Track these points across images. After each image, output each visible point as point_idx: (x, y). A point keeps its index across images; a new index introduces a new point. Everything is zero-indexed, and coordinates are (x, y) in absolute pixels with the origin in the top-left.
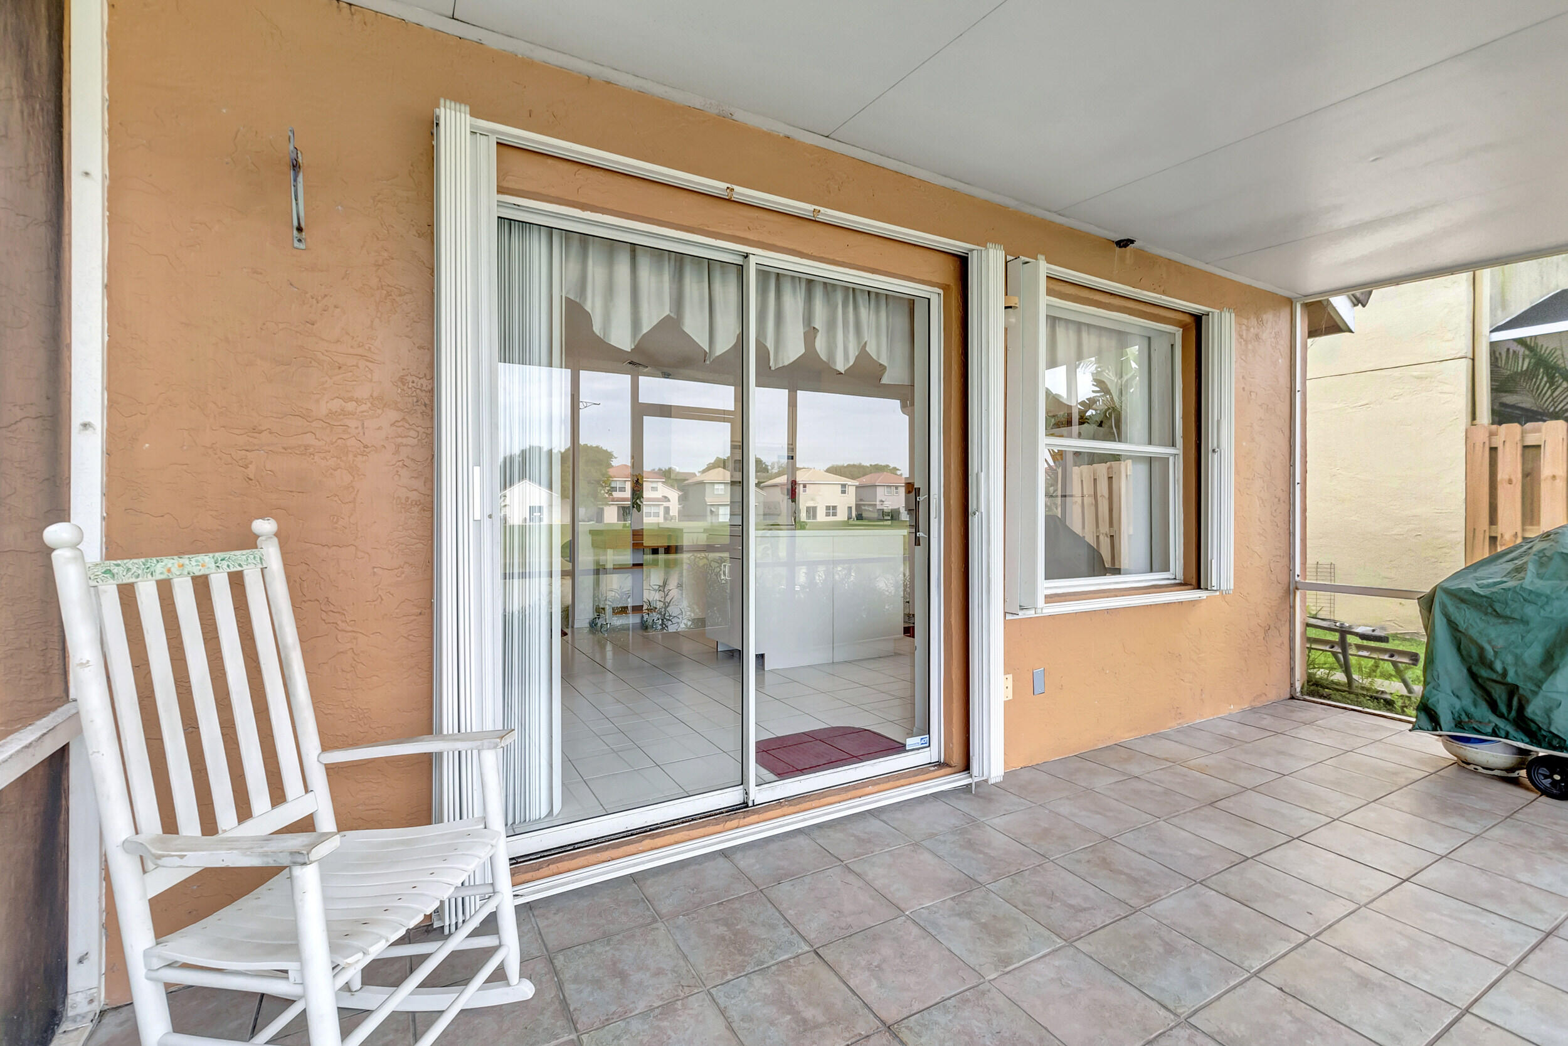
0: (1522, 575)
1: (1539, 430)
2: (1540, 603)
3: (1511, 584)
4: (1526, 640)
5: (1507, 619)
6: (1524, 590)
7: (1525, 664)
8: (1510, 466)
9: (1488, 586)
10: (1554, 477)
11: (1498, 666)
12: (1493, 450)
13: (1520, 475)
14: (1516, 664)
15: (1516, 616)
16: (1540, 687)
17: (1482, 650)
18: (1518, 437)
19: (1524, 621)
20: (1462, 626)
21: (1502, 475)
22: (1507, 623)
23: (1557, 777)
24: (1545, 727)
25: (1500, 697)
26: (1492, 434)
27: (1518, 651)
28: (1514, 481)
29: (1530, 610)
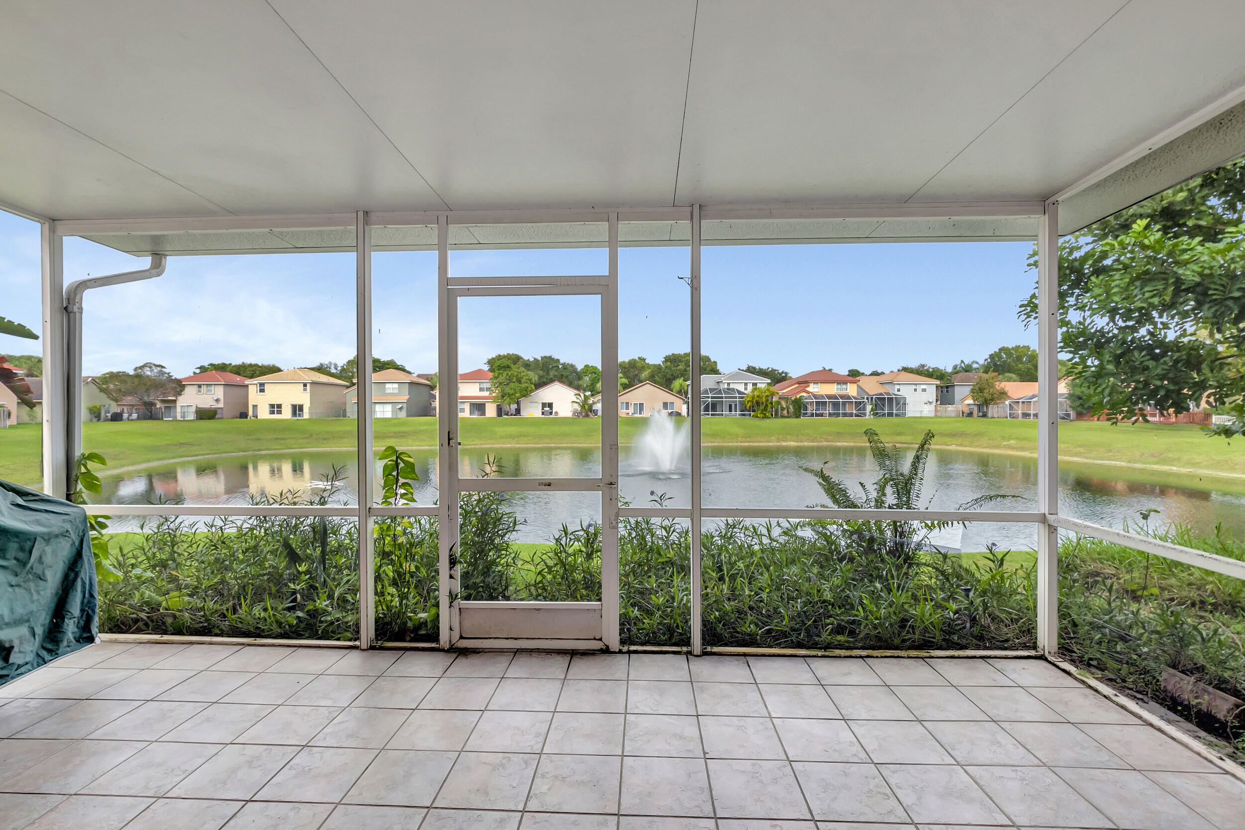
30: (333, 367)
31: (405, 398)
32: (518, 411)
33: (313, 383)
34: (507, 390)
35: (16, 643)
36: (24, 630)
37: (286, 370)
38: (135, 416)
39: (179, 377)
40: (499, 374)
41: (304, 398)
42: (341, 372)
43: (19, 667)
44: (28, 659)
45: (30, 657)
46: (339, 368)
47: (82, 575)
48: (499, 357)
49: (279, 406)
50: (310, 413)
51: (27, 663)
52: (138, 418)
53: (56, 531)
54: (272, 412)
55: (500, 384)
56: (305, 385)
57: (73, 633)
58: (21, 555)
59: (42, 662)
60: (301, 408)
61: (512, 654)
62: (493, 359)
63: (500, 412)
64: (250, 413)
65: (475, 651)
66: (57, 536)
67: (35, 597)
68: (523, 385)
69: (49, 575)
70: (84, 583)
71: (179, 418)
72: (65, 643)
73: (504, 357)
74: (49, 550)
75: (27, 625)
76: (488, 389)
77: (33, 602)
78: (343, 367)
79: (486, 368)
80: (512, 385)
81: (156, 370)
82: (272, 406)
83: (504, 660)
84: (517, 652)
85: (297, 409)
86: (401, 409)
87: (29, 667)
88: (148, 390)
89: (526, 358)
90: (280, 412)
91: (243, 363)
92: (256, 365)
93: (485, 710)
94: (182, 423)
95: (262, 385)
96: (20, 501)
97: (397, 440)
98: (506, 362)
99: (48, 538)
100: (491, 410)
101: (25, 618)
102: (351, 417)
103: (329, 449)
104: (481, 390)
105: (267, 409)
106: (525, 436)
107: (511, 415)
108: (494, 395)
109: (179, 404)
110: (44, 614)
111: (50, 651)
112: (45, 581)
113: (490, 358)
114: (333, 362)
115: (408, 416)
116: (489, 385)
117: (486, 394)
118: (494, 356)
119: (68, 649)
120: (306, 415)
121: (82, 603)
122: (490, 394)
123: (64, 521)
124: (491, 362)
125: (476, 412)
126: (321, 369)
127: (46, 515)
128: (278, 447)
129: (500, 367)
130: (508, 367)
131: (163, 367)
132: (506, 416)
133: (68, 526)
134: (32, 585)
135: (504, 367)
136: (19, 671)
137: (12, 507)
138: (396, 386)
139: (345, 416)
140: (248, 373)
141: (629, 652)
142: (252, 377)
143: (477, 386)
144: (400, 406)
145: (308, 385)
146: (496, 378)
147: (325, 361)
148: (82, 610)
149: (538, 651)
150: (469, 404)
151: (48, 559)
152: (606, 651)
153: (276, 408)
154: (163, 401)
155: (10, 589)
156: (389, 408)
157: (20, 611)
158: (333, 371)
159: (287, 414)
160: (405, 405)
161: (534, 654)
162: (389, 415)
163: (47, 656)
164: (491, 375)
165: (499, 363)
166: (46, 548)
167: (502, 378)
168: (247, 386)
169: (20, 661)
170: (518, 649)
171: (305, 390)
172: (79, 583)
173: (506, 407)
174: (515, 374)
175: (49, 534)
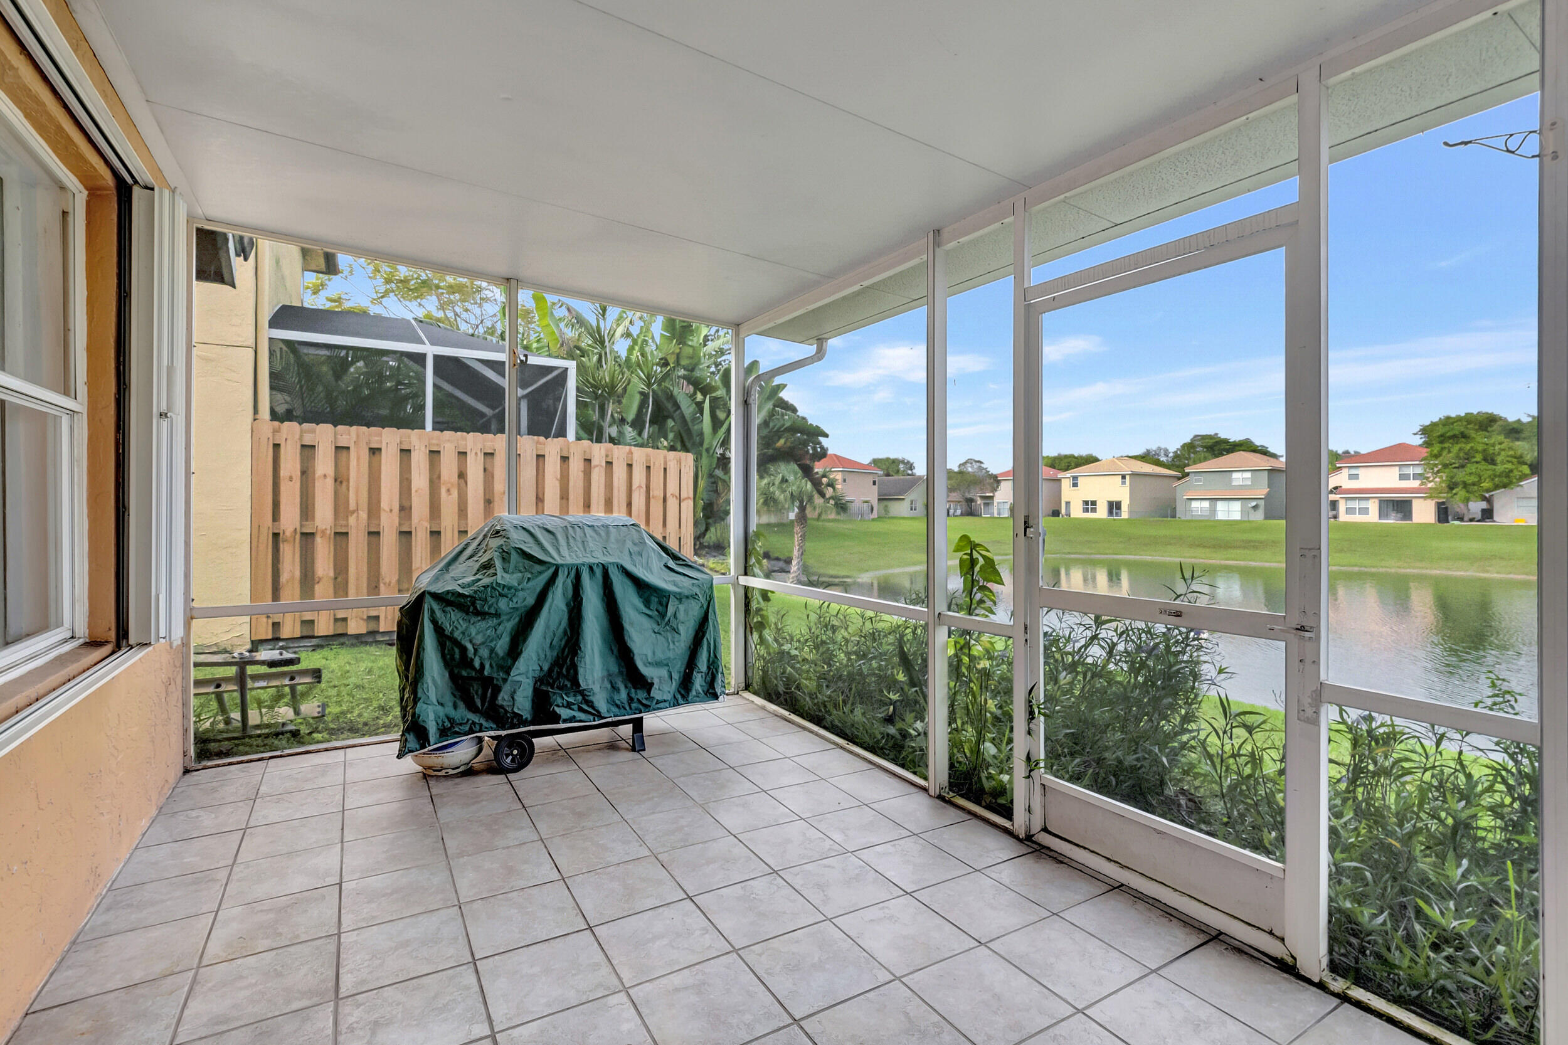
0: (492, 571)
1: (314, 431)
2: (509, 596)
3: (486, 581)
4: (499, 632)
5: (483, 615)
6: (498, 584)
7: (497, 654)
8: (290, 464)
9: (469, 585)
10: (325, 476)
11: (477, 664)
12: (277, 446)
13: (299, 473)
14: (490, 657)
15: (492, 611)
16: (509, 675)
17: (464, 650)
18: (297, 436)
19: (497, 615)
20: (448, 629)
21: (284, 473)
22: (484, 619)
23: (515, 752)
24: (510, 710)
25: (477, 693)
26: (276, 431)
27: (492, 645)
28: (294, 478)
29: (503, 604)
30: (1162, 453)
31: (1262, 491)
32: (1488, 514)
33: (1134, 475)
34: (1461, 475)
35: (656, 681)
36: (664, 672)
37: (1104, 459)
38: (959, 512)
39: (995, 473)
40: (1443, 449)
41: (1122, 493)
42: (1173, 460)
43: (658, 702)
44: (665, 698)
45: (668, 697)
46: (1171, 455)
47: (707, 635)
48: (1447, 421)
49: (1094, 503)
50: (1130, 512)
51: (665, 701)
52: (962, 515)
53: (686, 593)
54: (1086, 510)
55: (1445, 466)
56: (1124, 477)
57: (701, 686)
58: (660, 608)
59: (676, 704)
60: (1118, 505)
61: (1107, 888)
62: (1433, 425)
63: (1443, 513)
64: (1063, 511)
65: (1058, 859)
66: (687, 597)
67: (671, 645)
68: (1500, 468)
69: (682, 629)
70: (709, 644)
71: (996, 515)
72: (694, 693)
73: (1459, 419)
74: (682, 608)
75: (667, 668)
76: (1416, 476)
77: (669, 650)
78: (1175, 452)
79: (1418, 440)
80: (1472, 468)
81: (976, 465)
82: (1086, 503)
83: (1085, 888)
84: (1119, 887)
85: (1114, 507)
86: (1255, 508)
87: (667, 704)
88: (969, 486)
89: (1511, 418)
90: (1094, 510)
91: (1059, 455)
92: (1072, 456)
93: (985, 944)
94: (999, 520)
95: (1075, 478)
96: (671, 564)
97: (1248, 552)
98: (1457, 429)
99: (680, 598)
100: (1424, 512)
101: (665, 662)
102: (1183, 518)
103: (1148, 558)
104: (1403, 477)
105: (1081, 506)
106: (1502, 558)
107: (1471, 520)
108: (1430, 485)
109: (996, 501)
110: (680, 663)
111: (683, 696)
112: (679, 634)
113: (1427, 423)
114: (1163, 446)
115: (1267, 517)
116: (1419, 470)
117: (1415, 484)
118: (1436, 420)
119: (698, 699)
120: (1125, 514)
121: (708, 661)
122: (1422, 484)
123: (693, 584)
124: (1425, 431)
125: (1393, 514)
126: (1146, 457)
127: (682, 578)
128: (1088, 551)
129: (1443, 439)
130: (1464, 436)
131: (981, 463)
132: (1457, 523)
133: (696, 590)
134: (669, 634)
135: (1454, 437)
136: (658, 706)
137: (664, 568)
138: (1248, 475)
139: (1174, 516)
140: (1063, 465)
141: (1344, 998)
142: (1067, 469)
143: (1395, 472)
144: (1254, 504)
145: (1128, 477)
146: (1436, 456)
147: (1153, 447)
148: (709, 668)
149: (1154, 903)
150: (1377, 501)
151: (681, 615)
152: (1287, 968)
153: (1090, 505)
154: (983, 498)
155: (654, 635)
156: (1236, 506)
157: (660, 656)
158: (1163, 459)
159: (1102, 513)
160: (1262, 503)
161: (1141, 906)
162: (1237, 516)
163: (681, 701)
164: (1425, 452)
165: (1441, 430)
166: (680, 606)
167: (1447, 457)
168: (1059, 480)
169: (659, 698)
170: (1122, 885)
171: (1124, 483)
172: (705, 639)
173: (1457, 505)
174: (1480, 448)
175: (680, 594)
